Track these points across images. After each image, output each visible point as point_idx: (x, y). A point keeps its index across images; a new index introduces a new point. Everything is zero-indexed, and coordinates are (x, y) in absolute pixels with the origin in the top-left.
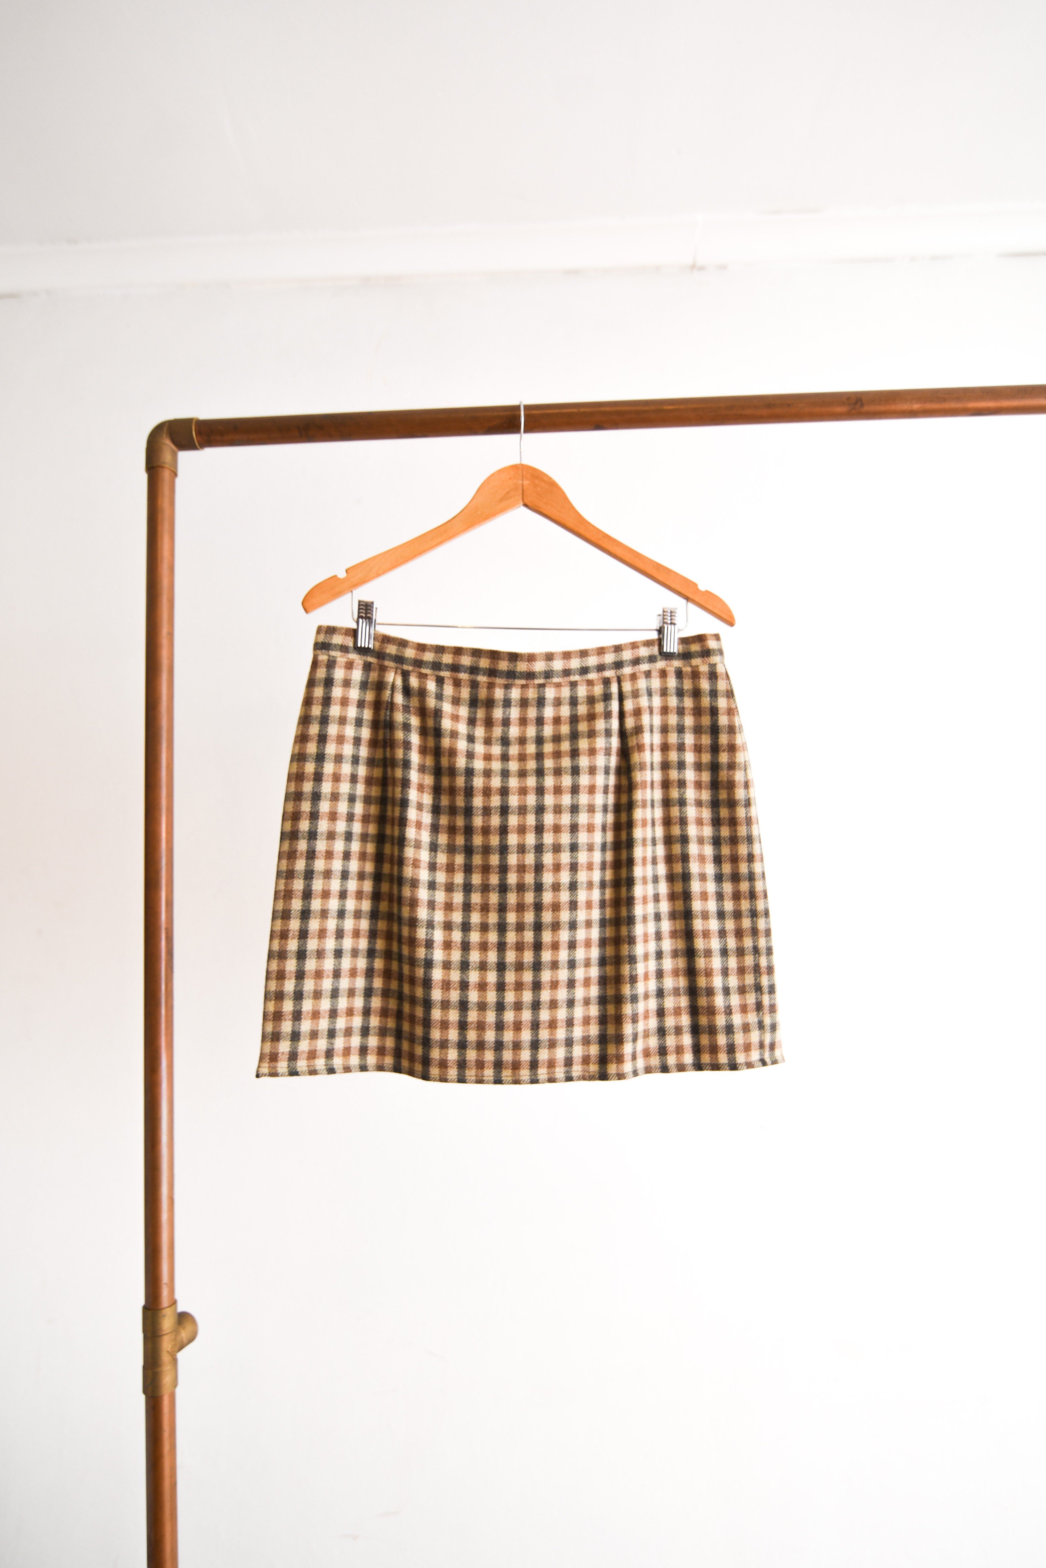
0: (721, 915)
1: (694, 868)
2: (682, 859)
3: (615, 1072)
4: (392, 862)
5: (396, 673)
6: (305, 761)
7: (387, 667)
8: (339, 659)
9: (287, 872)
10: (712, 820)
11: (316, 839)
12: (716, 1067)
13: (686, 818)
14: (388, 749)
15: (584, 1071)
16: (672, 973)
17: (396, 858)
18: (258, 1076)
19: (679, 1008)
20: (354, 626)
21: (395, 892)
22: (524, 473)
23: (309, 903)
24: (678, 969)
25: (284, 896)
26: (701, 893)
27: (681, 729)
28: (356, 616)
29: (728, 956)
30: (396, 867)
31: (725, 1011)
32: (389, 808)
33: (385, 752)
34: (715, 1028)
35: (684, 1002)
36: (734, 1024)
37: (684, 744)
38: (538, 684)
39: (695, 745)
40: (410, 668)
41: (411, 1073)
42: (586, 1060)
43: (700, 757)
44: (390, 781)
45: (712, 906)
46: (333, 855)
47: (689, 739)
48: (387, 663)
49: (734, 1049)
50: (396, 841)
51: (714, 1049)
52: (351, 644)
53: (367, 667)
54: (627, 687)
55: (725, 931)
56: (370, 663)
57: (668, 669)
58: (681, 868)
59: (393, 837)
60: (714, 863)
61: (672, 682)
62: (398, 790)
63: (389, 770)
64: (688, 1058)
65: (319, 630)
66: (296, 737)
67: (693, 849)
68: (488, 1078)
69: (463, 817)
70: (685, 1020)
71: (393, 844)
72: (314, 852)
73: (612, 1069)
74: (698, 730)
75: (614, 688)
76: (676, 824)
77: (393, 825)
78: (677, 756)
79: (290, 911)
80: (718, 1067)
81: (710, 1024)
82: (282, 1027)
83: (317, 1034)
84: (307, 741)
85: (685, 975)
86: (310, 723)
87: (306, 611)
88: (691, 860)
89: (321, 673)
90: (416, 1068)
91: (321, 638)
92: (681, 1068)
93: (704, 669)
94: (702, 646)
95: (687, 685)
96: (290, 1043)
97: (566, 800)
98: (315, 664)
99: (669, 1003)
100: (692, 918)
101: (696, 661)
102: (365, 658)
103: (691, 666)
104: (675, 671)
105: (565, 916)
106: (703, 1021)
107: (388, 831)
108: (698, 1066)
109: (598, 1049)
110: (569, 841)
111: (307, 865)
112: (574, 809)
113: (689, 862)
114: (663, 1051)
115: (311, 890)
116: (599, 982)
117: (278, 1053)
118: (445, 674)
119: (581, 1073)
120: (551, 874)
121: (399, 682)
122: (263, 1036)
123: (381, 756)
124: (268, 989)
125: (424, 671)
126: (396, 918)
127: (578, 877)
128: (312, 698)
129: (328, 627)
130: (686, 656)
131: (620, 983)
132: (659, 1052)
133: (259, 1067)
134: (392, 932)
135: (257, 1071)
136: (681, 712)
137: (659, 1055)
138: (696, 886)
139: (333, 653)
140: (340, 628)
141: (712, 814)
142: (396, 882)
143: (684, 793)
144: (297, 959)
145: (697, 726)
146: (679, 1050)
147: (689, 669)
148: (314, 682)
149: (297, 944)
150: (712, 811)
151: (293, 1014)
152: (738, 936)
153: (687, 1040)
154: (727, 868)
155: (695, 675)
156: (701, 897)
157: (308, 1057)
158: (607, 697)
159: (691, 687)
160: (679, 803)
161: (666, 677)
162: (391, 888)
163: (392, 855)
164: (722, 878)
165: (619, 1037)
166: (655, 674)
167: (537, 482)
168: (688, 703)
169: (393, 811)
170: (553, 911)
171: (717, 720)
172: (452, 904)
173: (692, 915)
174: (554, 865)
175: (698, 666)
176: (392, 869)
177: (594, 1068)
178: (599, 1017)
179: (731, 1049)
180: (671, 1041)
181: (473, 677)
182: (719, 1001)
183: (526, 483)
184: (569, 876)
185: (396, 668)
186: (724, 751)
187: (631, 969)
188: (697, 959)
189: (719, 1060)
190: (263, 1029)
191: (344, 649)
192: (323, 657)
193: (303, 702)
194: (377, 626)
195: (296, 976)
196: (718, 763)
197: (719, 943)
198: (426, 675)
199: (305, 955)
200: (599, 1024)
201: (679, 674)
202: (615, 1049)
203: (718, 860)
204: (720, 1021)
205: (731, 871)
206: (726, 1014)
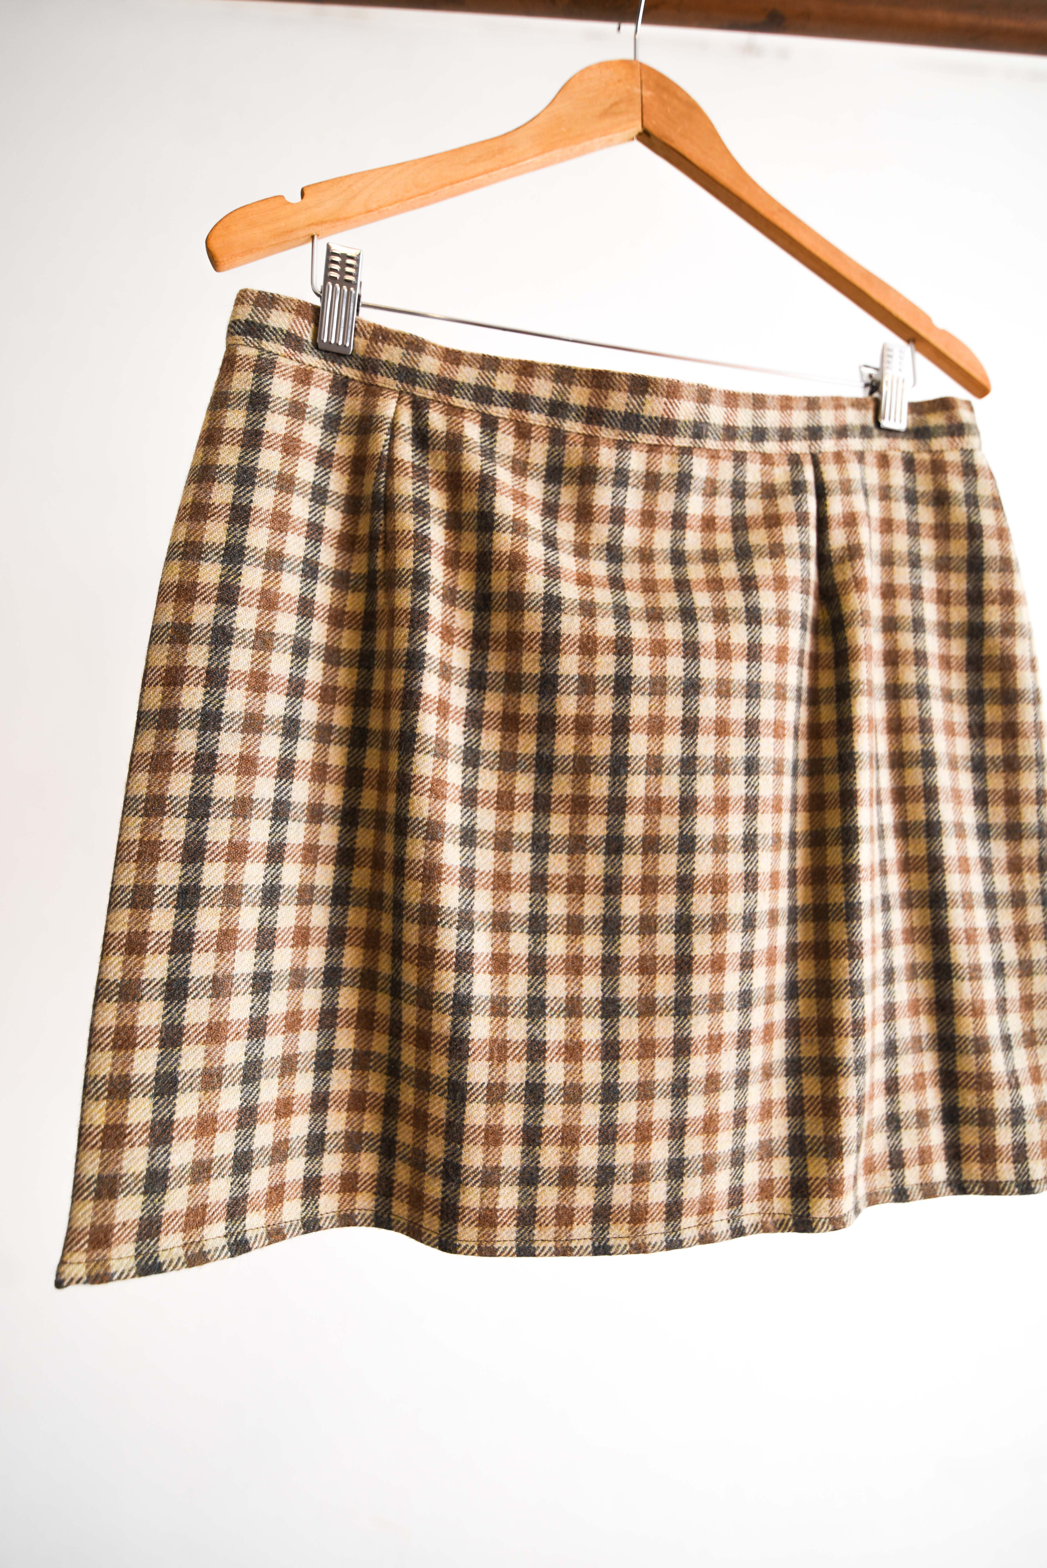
0: (991, 900)
1: (946, 812)
2: (925, 796)
3: (827, 1215)
4: (382, 786)
5: (399, 401)
6: (200, 558)
7: (382, 388)
8: (281, 360)
9: (147, 800)
10: (970, 727)
11: (219, 729)
12: (992, 1188)
13: (930, 720)
14: (380, 553)
15: (763, 1212)
16: (909, 1010)
17: (392, 779)
18: (59, 1284)
19: (922, 1074)
20: (317, 302)
21: (389, 847)
22: (644, 77)
23: (199, 872)
24: (918, 1001)
25: (139, 853)
26: (959, 860)
27: (915, 562)
28: (319, 283)
29: (1004, 975)
30: (392, 797)
31: (1009, 1082)
32: (379, 675)
33: (372, 560)
34: (993, 1115)
35: (929, 1062)
36: (1024, 1105)
37: (920, 588)
38: (679, 448)
39: (939, 592)
40: (430, 394)
41: (415, 1232)
42: (766, 1190)
43: (948, 614)
44: (382, 619)
45: (976, 884)
46: (255, 766)
47: (929, 580)
48: (381, 380)
49: (1026, 1152)
50: (393, 742)
51: (988, 1154)
52: (308, 337)
53: (340, 387)
54: (831, 473)
55: (998, 930)
56: (347, 377)
57: (891, 453)
58: (924, 812)
59: (386, 734)
60: (975, 805)
61: (898, 478)
62: (402, 633)
63: (381, 595)
64: (939, 1171)
65: (242, 298)
66: (182, 508)
67: (943, 777)
68: (581, 1243)
69: (536, 696)
70: (932, 1099)
71: (385, 747)
72: (213, 756)
73: (821, 1208)
74: (943, 565)
75: (808, 474)
76: (912, 730)
77: (386, 708)
78: (910, 608)
79: (152, 888)
80: (998, 1189)
81: (983, 1106)
82: (124, 1163)
83: (209, 1169)
84: (206, 518)
85: (930, 1012)
86: (213, 480)
87: (215, 264)
88: (942, 797)
89: (242, 382)
90: (425, 1224)
91: (246, 312)
92: (929, 1191)
93: (953, 457)
94: (950, 418)
95: (924, 484)
96: (142, 1198)
97: (739, 671)
98: (229, 363)
99: (906, 1066)
100: (947, 906)
101: (939, 443)
102: (335, 367)
103: (930, 451)
104: (903, 459)
105: (735, 903)
106: (969, 1099)
107: (375, 722)
108: (959, 1187)
109: (788, 1166)
110: (744, 754)
111: (196, 785)
112: (753, 691)
113: (937, 801)
114: (896, 1161)
115: (203, 842)
116: (786, 1030)
117: (111, 1227)
118: (500, 412)
119: (758, 1218)
120: (711, 818)
121: (406, 419)
122: (75, 1186)
123: (364, 570)
124: (92, 1073)
125: (457, 402)
126: (388, 903)
127: (759, 825)
128: (221, 430)
129: (260, 292)
130: (920, 433)
131: (833, 1035)
132: (890, 1162)
133: (62, 1262)
134: (379, 933)
135: (58, 1274)
136: (914, 530)
137: (891, 1169)
138: (950, 847)
139: (269, 346)
140: (287, 299)
141: (970, 715)
142: (391, 827)
143: (925, 674)
144: (166, 999)
145: (941, 558)
146: (924, 1157)
147: (926, 457)
148: (227, 399)
149: (166, 965)
150: (969, 710)
151: (152, 1129)
152: (1021, 938)
153: (936, 1135)
154: (998, 815)
155: (938, 467)
156: (960, 866)
157: (186, 1224)
158: (797, 488)
159: (931, 488)
160: (918, 692)
161: (888, 466)
162: (379, 840)
163: (383, 773)
164: (989, 832)
165: (834, 1143)
166: (870, 459)
167: (665, 96)
168: (926, 515)
169: (388, 679)
170: (714, 892)
171: (980, 548)
172: (509, 876)
173: (946, 900)
174: (716, 799)
175: (942, 451)
176: (382, 801)
177: (781, 1205)
178: (787, 1102)
179: (1020, 1154)
180: (909, 1140)
181: (555, 422)
182: (997, 1063)
183: (647, 94)
184: (743, 823)
185: (401, 393)
186: (993, 602)
187: (856, 1008)
188: (956, 983)
189: (999, 1174)
190: (77, 1169)
191: (292, 341)
192: (247, 351)
193: (201, 437)
194: (361, 309)
195: (162, 1040)
196: (983, 624)
197: (990, 952)
198: (462, 410)
199: (186, 989)
200: (788, 1115)
201: (909, 464)
202: (825, 1167)
203: (981, 799)
204: (1001, 1100)
205: (1005, 820)
206: (1011, 1087)
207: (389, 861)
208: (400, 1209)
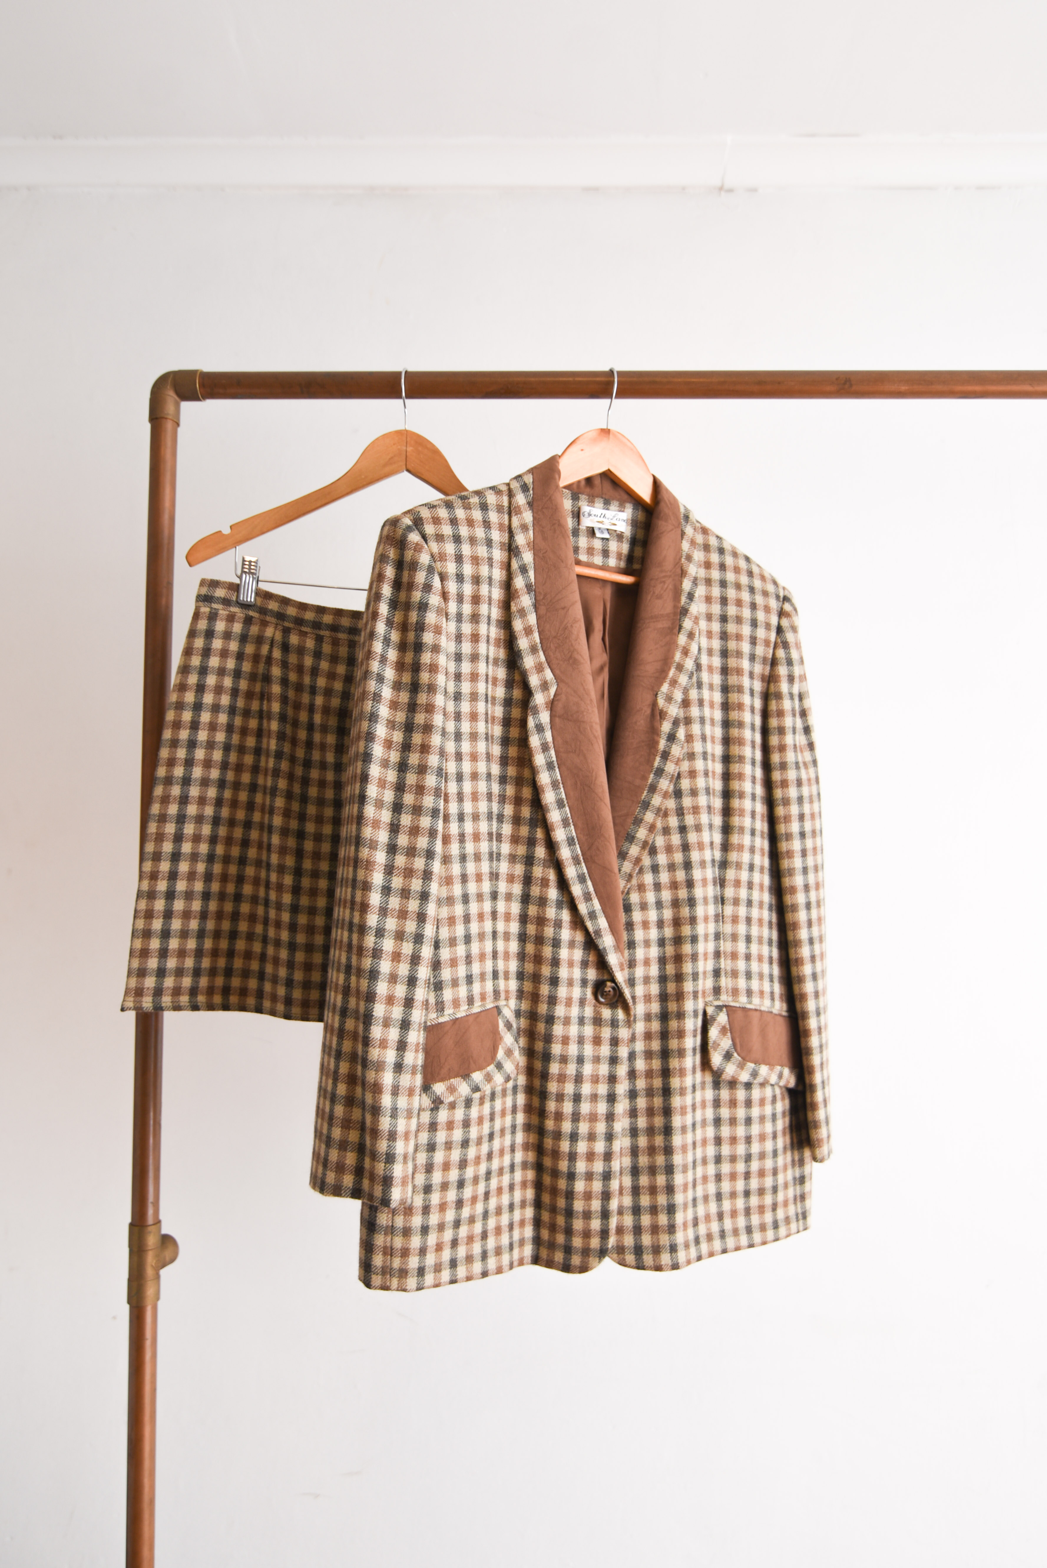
4: (263, 811)
5: (276, 628)
6: (183, 709)
7: (268, 622)
8: (221, 612)
9: (159, 816)
11: (190, 785)
14: (265, 702)
17: (267, 807)
18: (123, 1010)
20: (237, 581)
21: (265, 839)
22: (408, 439)
23: (180, 846)
25: (156, 838)
28: (239, 573)
30: (267, 816)
32: (263, 759)
33: (261, 705)
40: (291, 625)
41: (273, 1013)
44: (265, 733)
46: (206, 801)
48: (268, 618)
50: (268, 791)
52: (234, 598)
53: (248, 621)
56: (252, 617)
59: (265, 787)
63: (265, 722)
65: (203, 583)
71: (265, 793)
72: (187, 797)
77: (266, 775)
79: (161, 853)
82: (149, 964)
83: (183, 972)
84: (186, 690)
86: (189, 673)
87: (190, 565)
89: (202, 625)
90: (277, 1009)
91: (204, 591)
96: (155, 979)
98: (196, 616)
102: (246, 612)
107: (260, 781)
111: (180, 810)
115: (182, 834)
117: (143, 989)
118: (324, 633)
121: (278, 636)
122: (128, 972)
123: (258, 708)
124: (136, 927)
125: (304, 629)
126: (264, 864)
128: (192, 648)
129: (211, 580)
133: (124, 1001)
134: (259, 878)
135: (122, 1005)
139: (215, 606)
140: (223, 582)
142: (266, 830)
144: (166, 899)
148: (195, 633)
149: (166, 885)
151: (159, 951)
157: (173, 993)
162: (261, 836)
163: (264, 805)
167: (420, 448)
169: (267, 762)
172: (320, 853)
176: (263, 818)
181: (351, 637)
183: (410, 449)
185: (277, 624)
190: (129, 965)
191: (226, 602)
192: (205, 610)
193: (183, 651)
194: (259, 583)
195: (164, 916)
198: (306, 633)
199: (174, 895)
207: (265, 845)
208: (267, 1004)
